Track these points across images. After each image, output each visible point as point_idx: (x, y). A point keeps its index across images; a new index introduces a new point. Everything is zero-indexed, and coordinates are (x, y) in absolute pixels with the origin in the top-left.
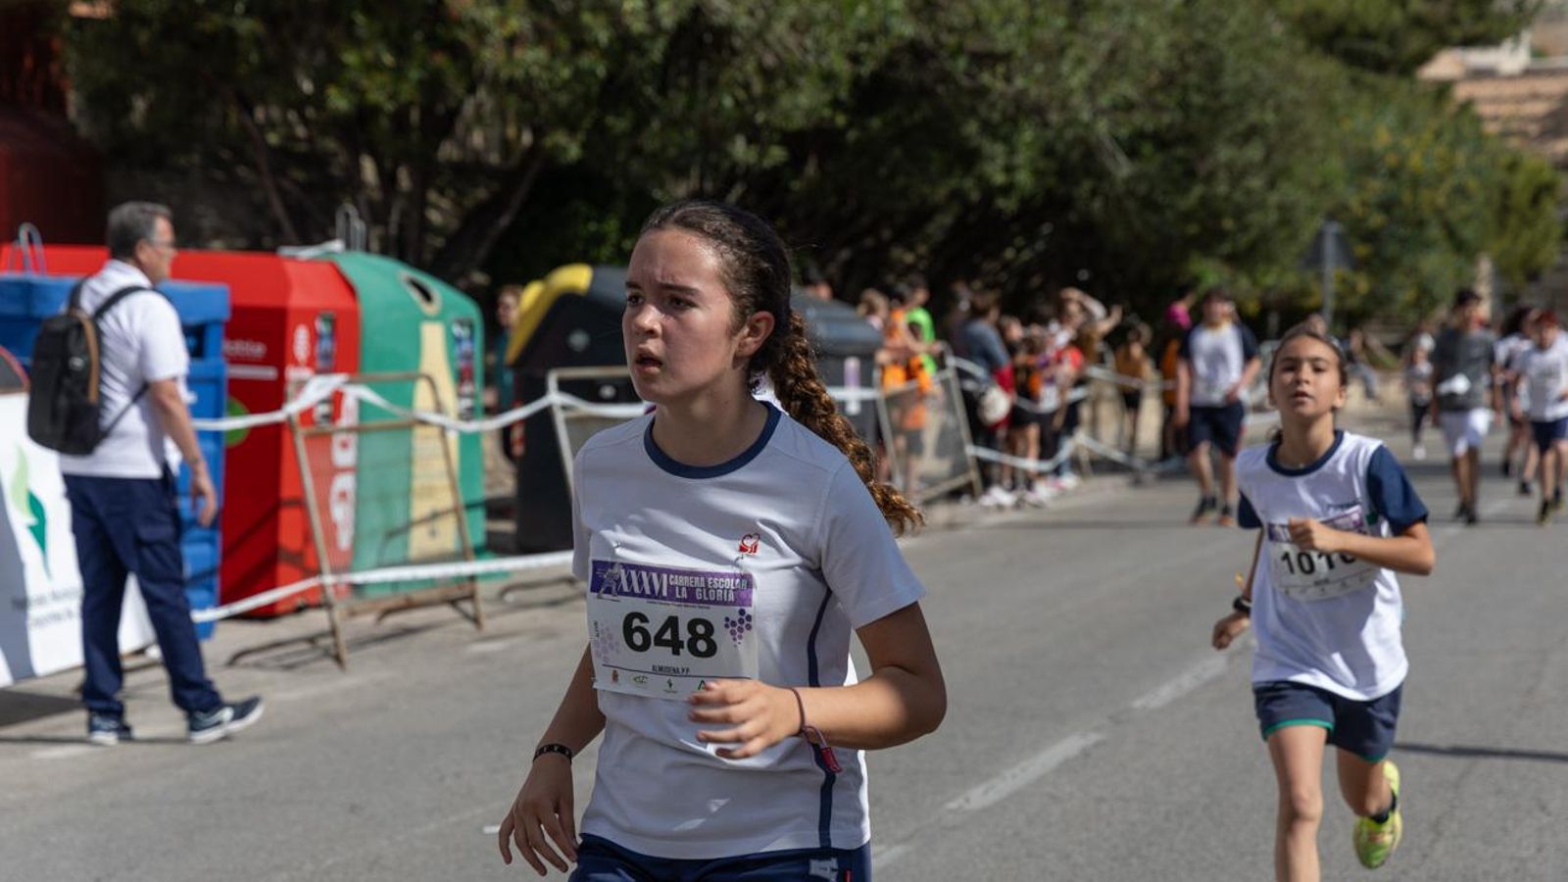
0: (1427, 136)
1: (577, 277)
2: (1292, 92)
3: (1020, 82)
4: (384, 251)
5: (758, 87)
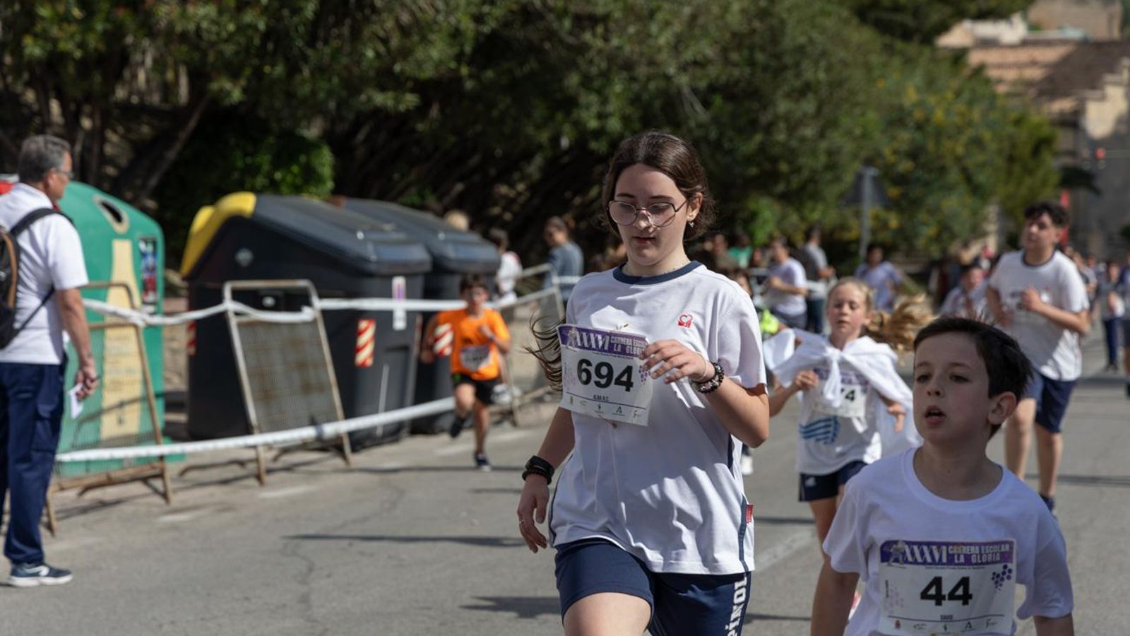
0: (950, 95)
1: (243, 202)
2: (842, 54)
3: (615, 42)
5: (395, 42)
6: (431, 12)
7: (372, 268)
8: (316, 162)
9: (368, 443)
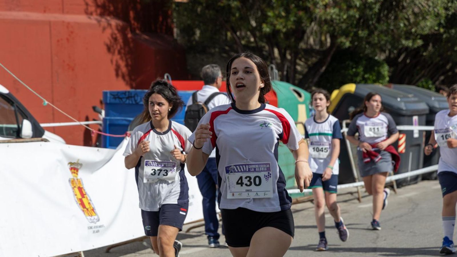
1: (351, 88)
4: (282, 80)
5: (412, 20)
6: (427, 7)
7: (404, 112)
8: (382, 70)
9: (404, 184)
